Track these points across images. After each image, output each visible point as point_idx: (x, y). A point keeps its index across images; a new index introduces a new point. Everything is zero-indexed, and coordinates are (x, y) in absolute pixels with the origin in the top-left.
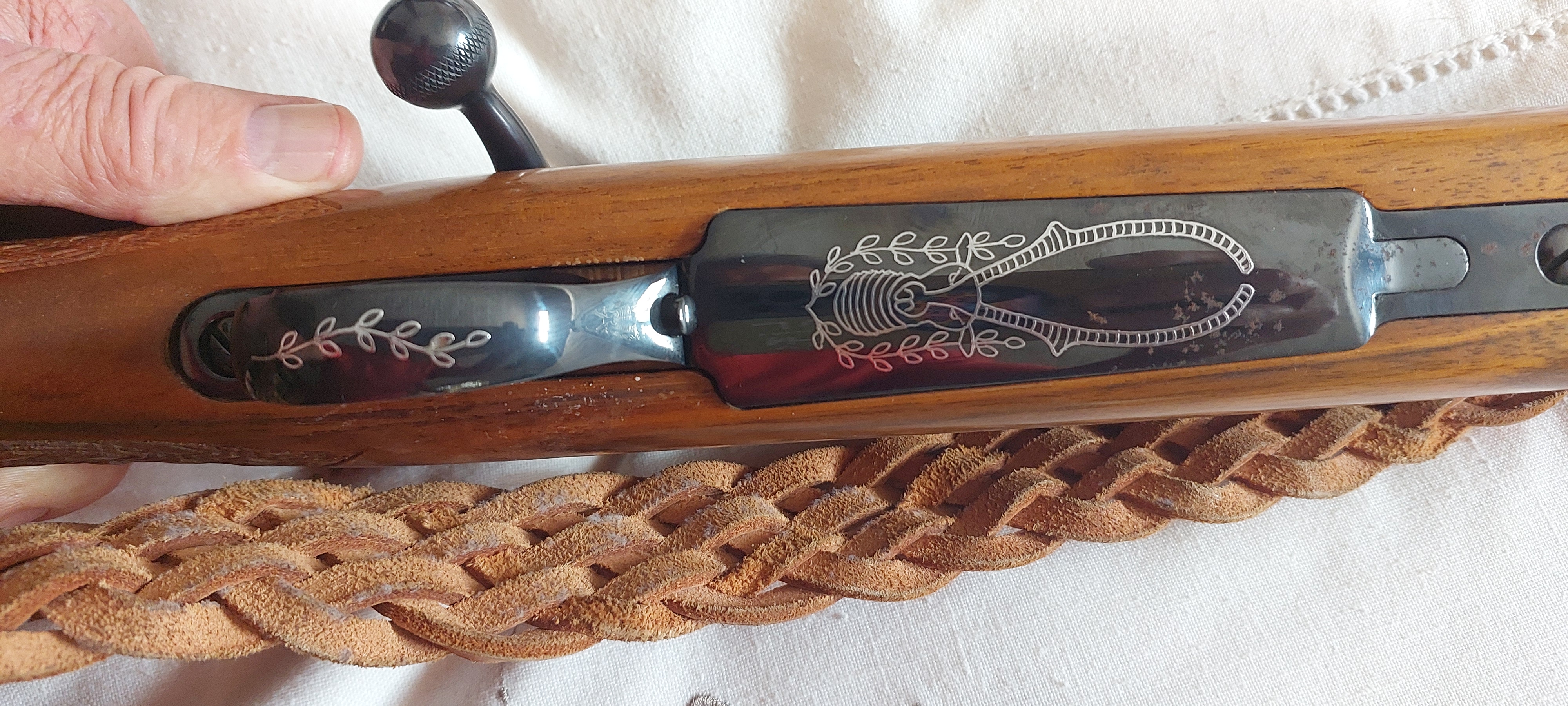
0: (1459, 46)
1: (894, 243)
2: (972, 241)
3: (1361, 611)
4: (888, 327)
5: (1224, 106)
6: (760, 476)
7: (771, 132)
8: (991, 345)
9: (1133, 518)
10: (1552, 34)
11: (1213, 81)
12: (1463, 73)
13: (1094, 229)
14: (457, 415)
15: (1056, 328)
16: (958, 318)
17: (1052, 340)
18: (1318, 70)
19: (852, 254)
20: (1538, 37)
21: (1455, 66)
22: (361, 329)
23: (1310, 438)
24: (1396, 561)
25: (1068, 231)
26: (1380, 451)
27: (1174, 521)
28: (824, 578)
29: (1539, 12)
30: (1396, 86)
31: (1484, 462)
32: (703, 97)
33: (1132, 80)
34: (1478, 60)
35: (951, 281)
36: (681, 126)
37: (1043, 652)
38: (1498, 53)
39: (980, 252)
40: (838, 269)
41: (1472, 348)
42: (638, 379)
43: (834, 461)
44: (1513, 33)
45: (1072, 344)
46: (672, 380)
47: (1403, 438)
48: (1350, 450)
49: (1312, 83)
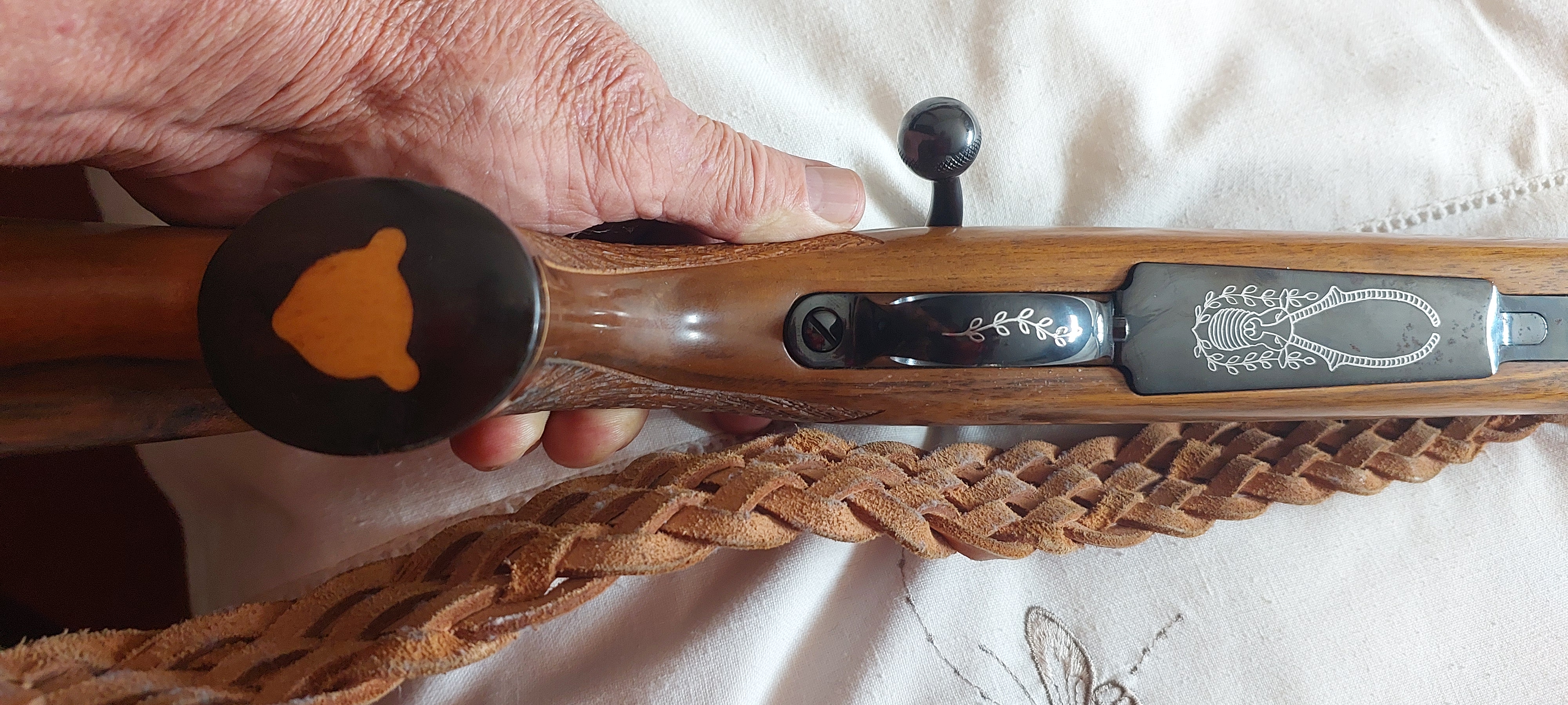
0: (1475, 193)
1: (1244, 291)
2: (1289, 294)
3: (1437, 559)
4: (1240, 346)
5: (1336, 220)
6: (1072, 452)
7: (1050, 210)
8: (1297, 361)
9: (1315, 490)
10: (1528, 190)
11: (1332, 202)
12: (1475, 211)
13: (1355, 292)
14: (962, 388)
15: (1333, 353)
16: (1279, 343)
17: (1330, 361)
18: (1394, 201)
19: (1220, 297)
20: (1520, 192)
21: (1471, 206)
22: (1021, 320)
23: (1406, 444)
24: (1454, 528)
25: (1341, 292)
26: (1445, 454)
27: (1338, 492)
28: (1148, 520)
29: (1522, 176)
30: (1437, 216)
31: (1496, 467)
32: (1011, 182)
33: (1283, 196)
34: (1485, 202)
35: (1277, 319)
36: (992, 201)
37: (1255, 580)
38: (1497, 200)
39: (1294, 302)
40: (1212, 306)
41: (1547, 381)
42: (1080, 370)
43: (1112, 446)
44: (1506, 188)
45: (1341, 364)
46: (1100, 372)
47: (1458, 446)
48: (1427, 453)
49: (1390, 210)
